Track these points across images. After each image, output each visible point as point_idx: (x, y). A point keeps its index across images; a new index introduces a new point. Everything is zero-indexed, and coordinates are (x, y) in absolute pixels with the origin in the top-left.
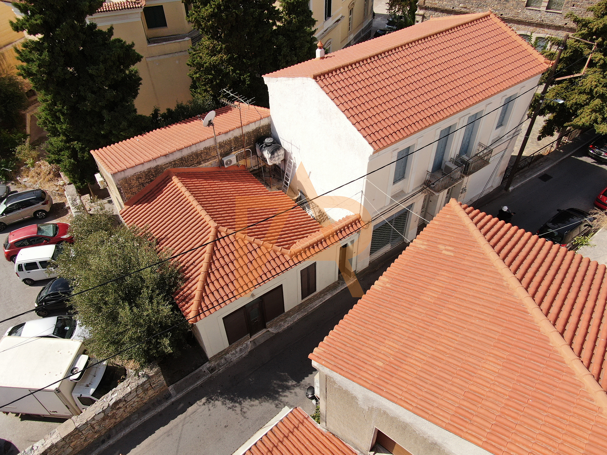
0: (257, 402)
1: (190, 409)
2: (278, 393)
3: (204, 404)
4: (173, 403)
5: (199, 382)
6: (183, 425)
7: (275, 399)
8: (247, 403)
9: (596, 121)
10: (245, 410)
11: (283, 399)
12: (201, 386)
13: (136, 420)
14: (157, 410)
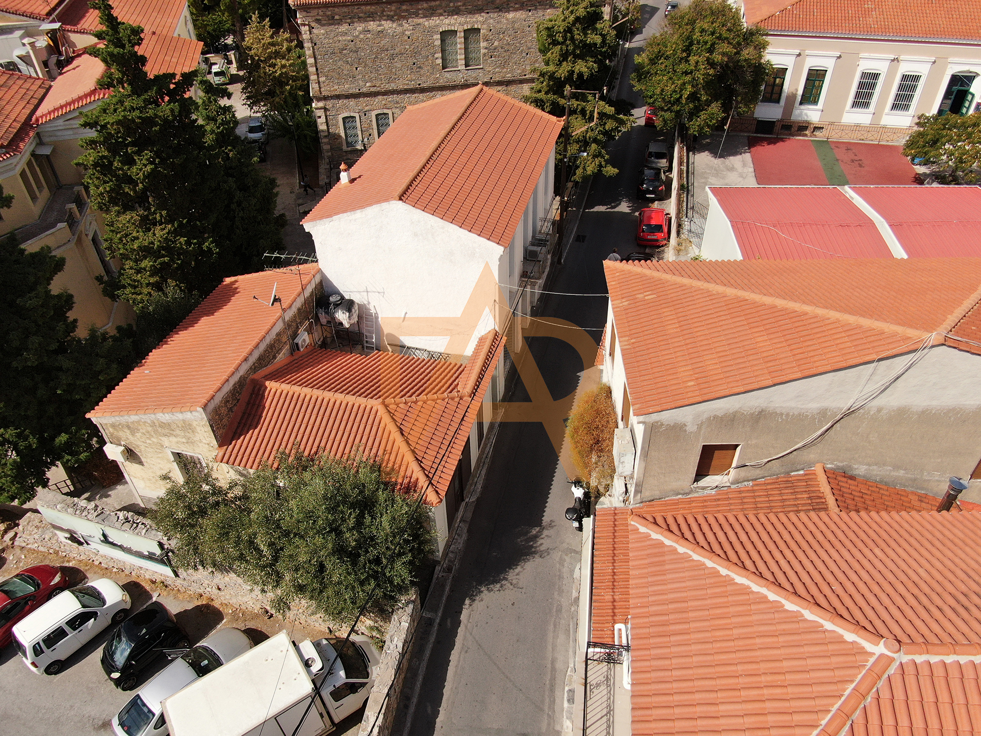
0: (519, 569)
1: (463, 617)
2: (532, 547)
3: (471, 605)
4: (440, 624)
5: (447, 588)
6: (471, 634)
7: (535, 553)
8: (512, 575)
9: (600, 166)
10: (514, 582)
11: (542, 548)
12: (452, 590)
13: (420, 664)
14: (431, 641)
